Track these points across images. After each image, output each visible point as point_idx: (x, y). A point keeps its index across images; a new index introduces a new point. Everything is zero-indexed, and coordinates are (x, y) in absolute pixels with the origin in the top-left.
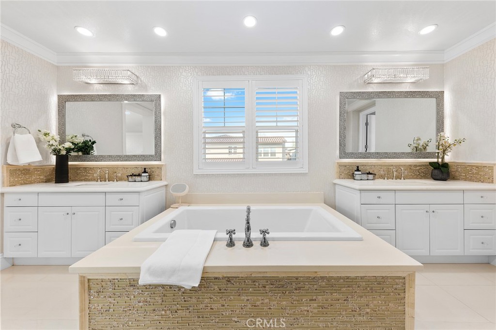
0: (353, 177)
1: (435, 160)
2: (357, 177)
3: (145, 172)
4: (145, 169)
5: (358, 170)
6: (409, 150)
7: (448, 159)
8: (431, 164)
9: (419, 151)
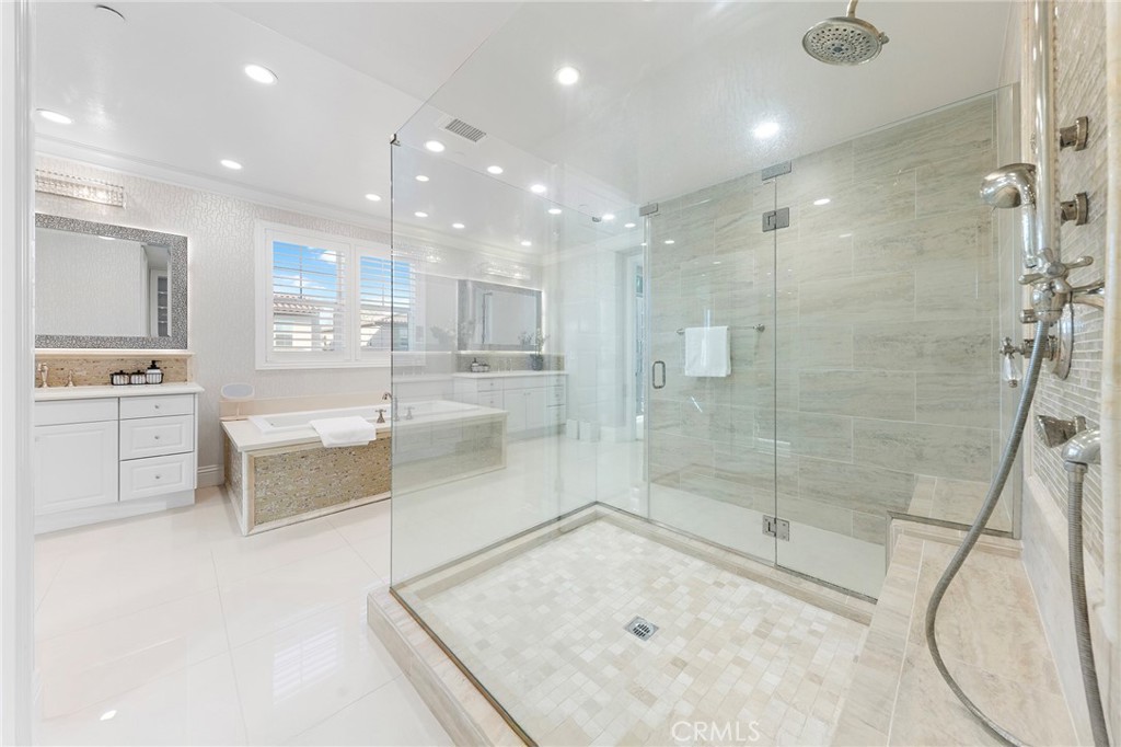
0: (470, 370)
1: (534, 352)
2: (474, 369)
3: (153, 366)
4: (154, 362)
5: (475, 362)
6: (518, 343)
7: (544, 351)
8: (532, 356)
9: (525, 345)
